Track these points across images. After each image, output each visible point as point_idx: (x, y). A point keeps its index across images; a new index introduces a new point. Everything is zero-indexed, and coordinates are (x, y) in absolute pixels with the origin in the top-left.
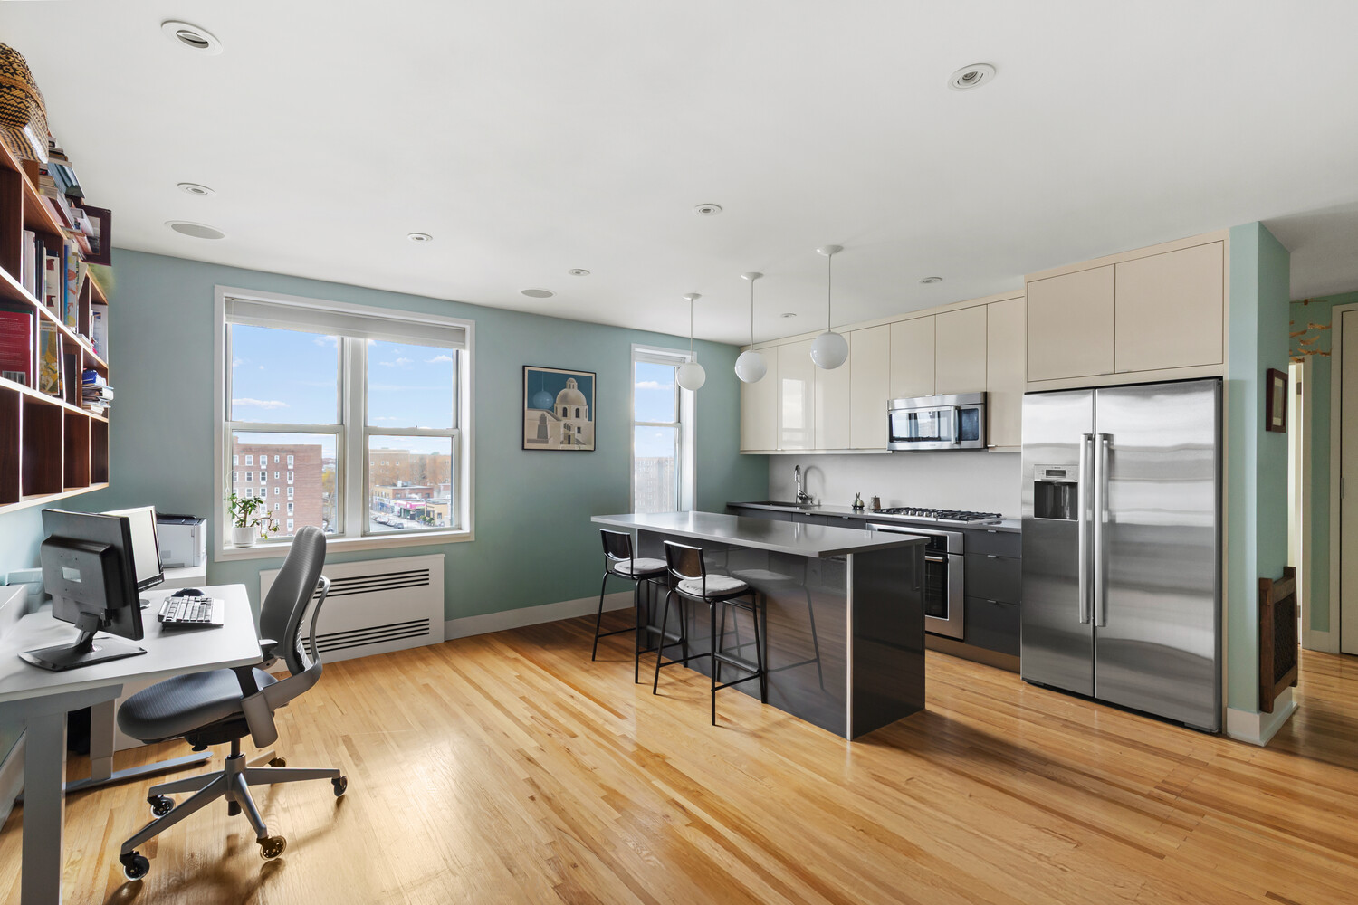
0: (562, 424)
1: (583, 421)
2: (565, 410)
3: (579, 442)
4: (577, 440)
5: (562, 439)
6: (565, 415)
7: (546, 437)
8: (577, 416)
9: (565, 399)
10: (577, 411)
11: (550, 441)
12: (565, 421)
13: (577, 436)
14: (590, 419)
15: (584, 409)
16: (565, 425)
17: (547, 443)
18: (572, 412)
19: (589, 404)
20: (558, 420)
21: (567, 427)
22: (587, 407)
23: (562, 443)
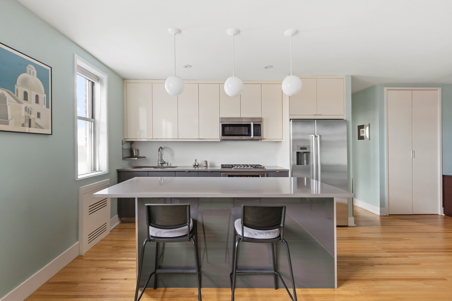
0: (23, 106)
1: (42, 107)
2: (26, 94)
3: (38, 126)
4: (36, 124)
5: (23, 121)
6: (26, 97)
7: (7, 118)
8: (37, 102)
9: (25, 82)
10: (37, 97)
11: (11, 122)
12: (25, 104)
13: (38, 121)
14: (48, 107)
15: (42, 97)
16: (26, 108)
17: (7, 123)
18: (32, 97)
19: (46, 92)
20: (19, 102)
21: (26, 109)
22: (45, 95)
23: (23, 125)
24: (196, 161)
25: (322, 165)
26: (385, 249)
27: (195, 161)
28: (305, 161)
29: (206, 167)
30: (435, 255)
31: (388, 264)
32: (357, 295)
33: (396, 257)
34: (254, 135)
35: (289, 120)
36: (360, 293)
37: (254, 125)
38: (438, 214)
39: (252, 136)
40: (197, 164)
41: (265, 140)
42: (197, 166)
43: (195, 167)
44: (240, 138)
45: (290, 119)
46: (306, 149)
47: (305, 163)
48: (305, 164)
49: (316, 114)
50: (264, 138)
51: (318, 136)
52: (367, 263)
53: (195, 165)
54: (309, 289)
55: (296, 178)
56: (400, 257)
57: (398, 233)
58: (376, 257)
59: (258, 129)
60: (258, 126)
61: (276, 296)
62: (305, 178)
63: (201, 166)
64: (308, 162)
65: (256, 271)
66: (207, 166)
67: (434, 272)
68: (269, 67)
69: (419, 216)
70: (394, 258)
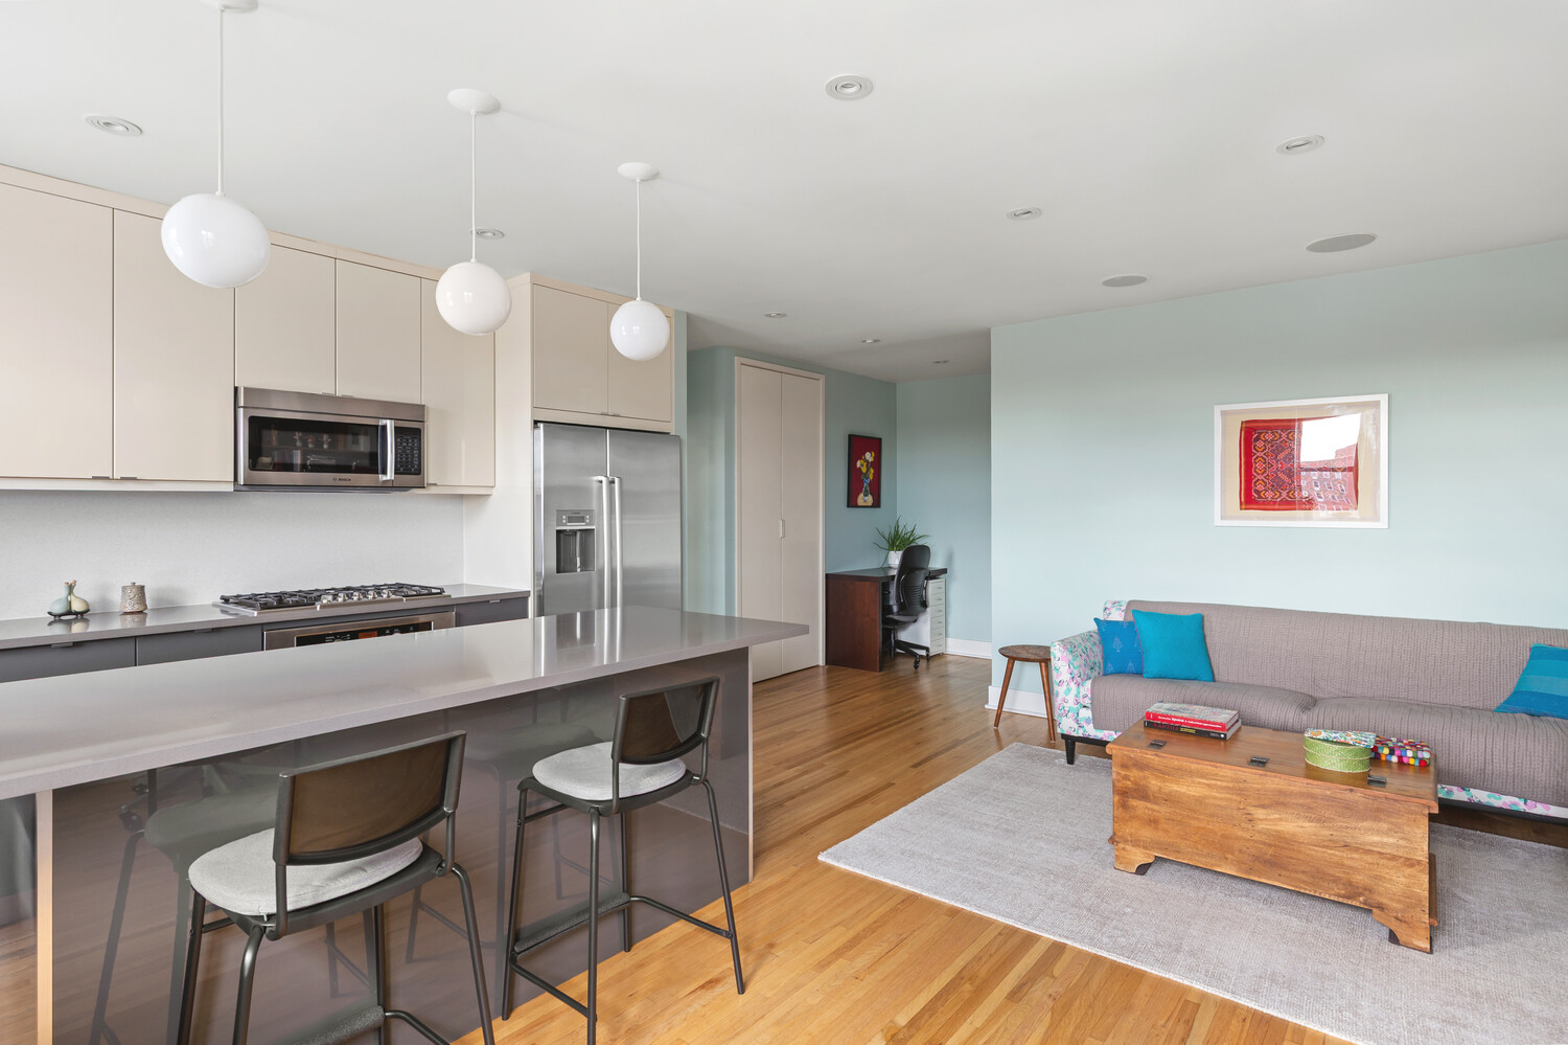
24: (71, 588)
25: (625, 571)
26: (781, 763)
27: (64, 592)
28: (578, 559)
29: (141, 616)
30: (856, 747)
31: (803, 792)
32: (794, 875)
33: (806, 772)
34: (397, 472)
35: (529, 424)
36: (795, 869)
37: (398, 431)
38: (817, 666)
39: (390, 475)
40: (77, 607)
41: (433, 490)
42: (82, 613)
43: (69, 623)
44: (335, 479)
45: (536, 422)
46: (582, 519)
47: (578, 565)
48: (579, 570)
49: (606, 411)
50: (431, 482)
51: (617, 480)
52: (770, 803)
53: (69, 612)
54: (700, 910)
55: (554, 617)
56: (812, 771)
57: (782, 722)
58: (775, 786)
59: (412, 449)
60: (411, 436)
61: (641, 965)
62: (578, 615)
63: (106, 615)
64: (586, 565)
65: (579, 920)
66: (141, 612)
67: (873, 779)
68: (489, 234)
69: (792, 676)
70: (806, 776)
